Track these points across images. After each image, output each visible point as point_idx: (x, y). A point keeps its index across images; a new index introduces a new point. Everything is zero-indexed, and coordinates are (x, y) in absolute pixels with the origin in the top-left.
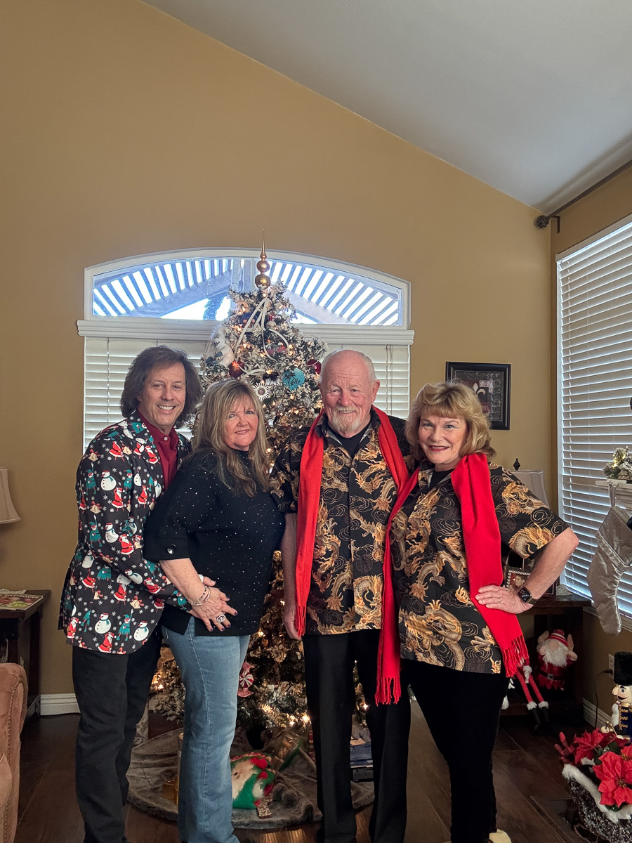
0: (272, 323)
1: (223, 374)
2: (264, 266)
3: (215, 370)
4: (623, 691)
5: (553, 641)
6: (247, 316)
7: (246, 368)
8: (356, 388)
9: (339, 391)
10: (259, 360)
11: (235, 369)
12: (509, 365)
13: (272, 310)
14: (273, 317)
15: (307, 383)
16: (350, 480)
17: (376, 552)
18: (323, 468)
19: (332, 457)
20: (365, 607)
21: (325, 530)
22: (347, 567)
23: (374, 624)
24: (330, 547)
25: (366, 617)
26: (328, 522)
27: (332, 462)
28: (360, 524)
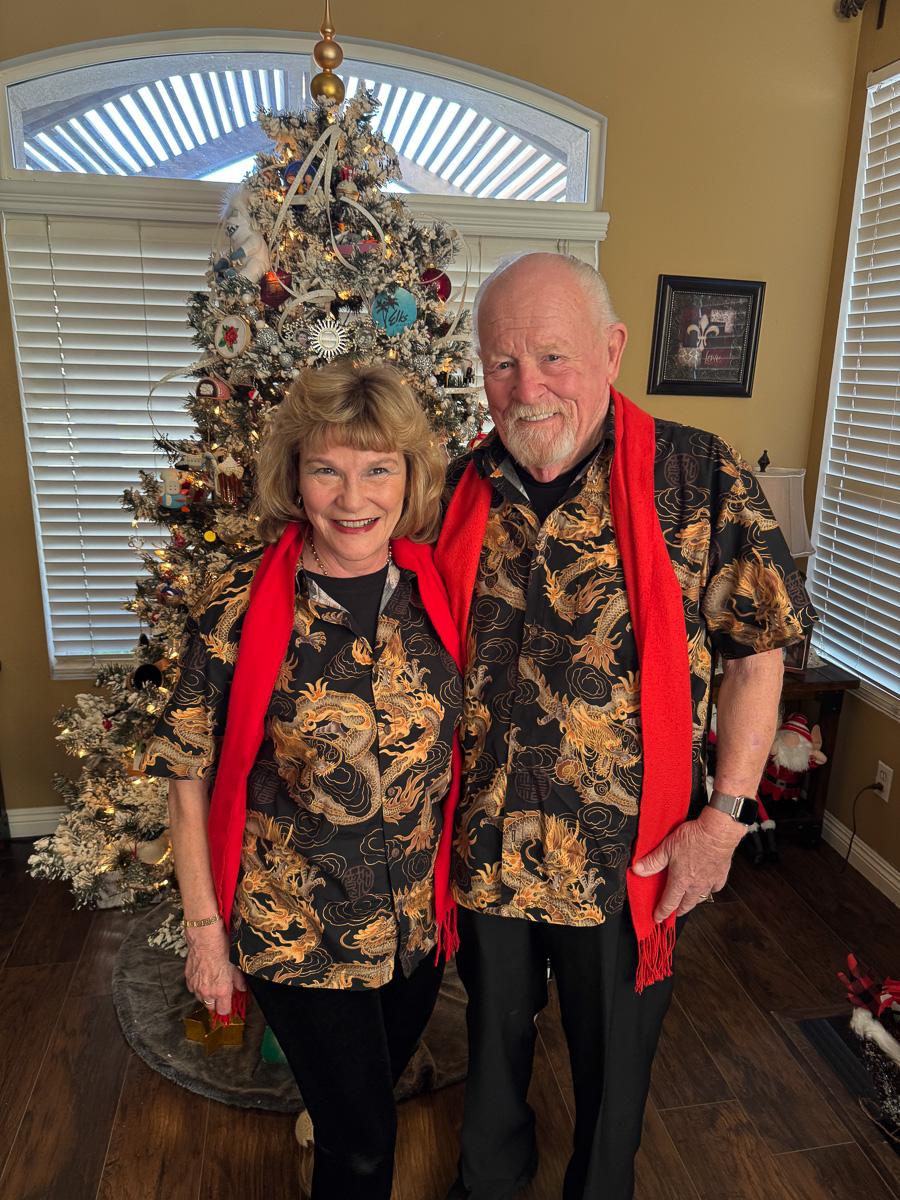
0: (348, 186)
2: (330, 53)
3: (230, 290)
6: (294, 167)
8: (554, 352)
9: (512, 365)
10: (322, 268)
11: (273, 288)
12: (763, 285)
13: (347, 155)
14: (350, 171)
15: (423, 322)
16: (530, 583)
17: (565, 764)
18: (485, 548)
19: (507, 526)
20: (525, 874)
21: (468, 688)
22: (495, 780)
23: (545, 913)
24: (472, 728)
25: (528, 894)
26: (476, 673)
27: (503, 537)
28: (537, 693)
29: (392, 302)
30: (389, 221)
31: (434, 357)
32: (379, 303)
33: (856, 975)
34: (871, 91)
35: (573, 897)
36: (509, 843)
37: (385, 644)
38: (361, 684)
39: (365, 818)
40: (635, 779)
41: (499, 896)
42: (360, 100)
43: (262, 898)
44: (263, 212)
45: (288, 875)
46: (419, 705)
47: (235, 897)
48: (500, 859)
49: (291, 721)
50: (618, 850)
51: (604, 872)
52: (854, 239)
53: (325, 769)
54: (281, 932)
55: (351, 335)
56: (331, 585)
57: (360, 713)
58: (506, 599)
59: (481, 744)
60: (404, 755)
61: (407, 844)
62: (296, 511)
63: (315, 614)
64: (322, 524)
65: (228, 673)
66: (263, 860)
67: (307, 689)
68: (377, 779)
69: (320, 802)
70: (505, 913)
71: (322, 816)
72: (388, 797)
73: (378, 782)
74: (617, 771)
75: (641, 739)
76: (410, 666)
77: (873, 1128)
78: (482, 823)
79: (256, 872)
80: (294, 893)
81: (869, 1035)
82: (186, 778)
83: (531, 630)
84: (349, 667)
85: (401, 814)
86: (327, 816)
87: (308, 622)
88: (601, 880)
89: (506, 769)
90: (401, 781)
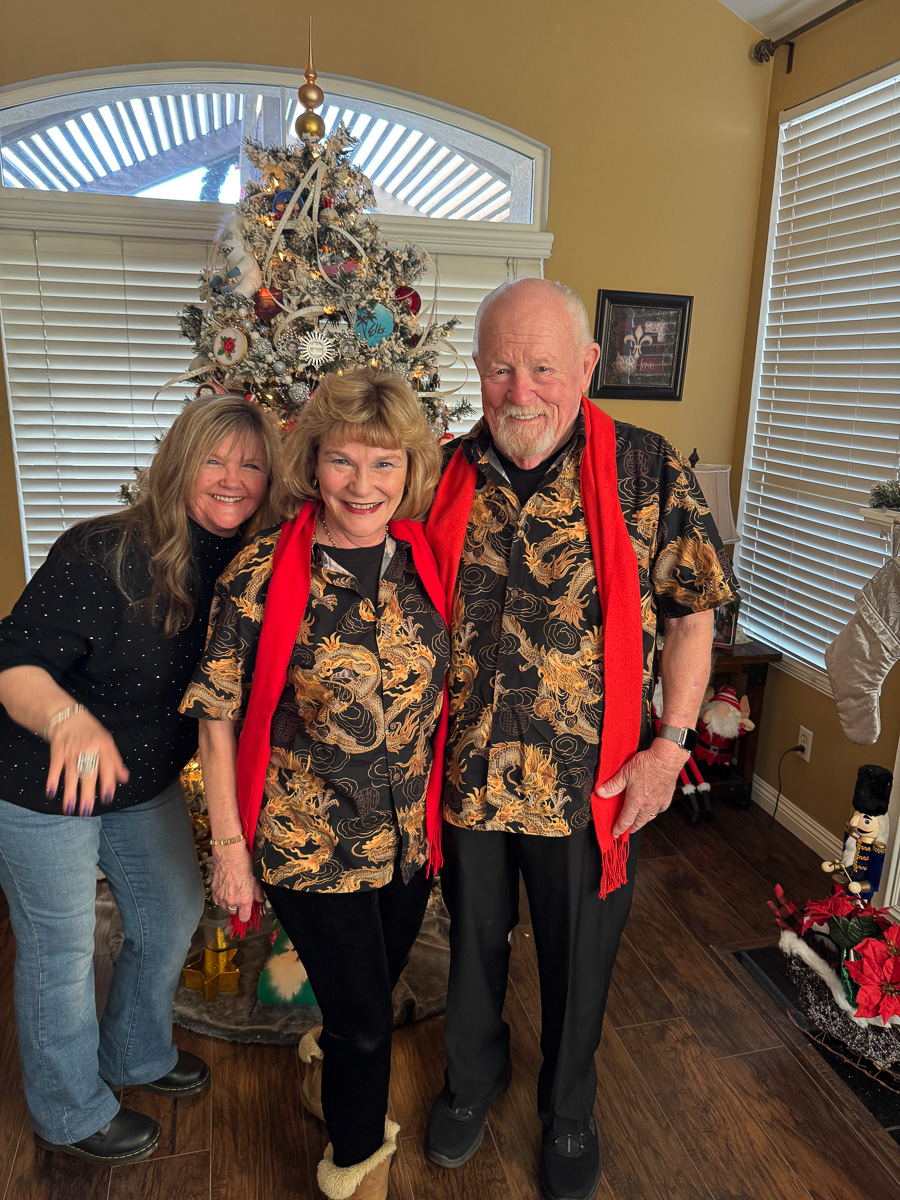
0: (331, 213)
1: (243, 312)
2: (313, 95)
3: (228, 304)
4: (867, 823)
5: (723, 705)
6: (283, 196)
7: (285, 301)
8: (544, 365)
9: (508, 372)
10: (311, 286)
11: (266, 303)
12: (691, 298)
13: (329, 186)
14: (333, 200)
15: (399, 334)
16: (512, 554)
17: (542, 703)
18: (471, 524)
19: (489, 504)
20: (506, 794)
21: (457, 642)
22: (482, 718)
23: (522, 826)
24: (461, 675)
25: (508, 810)
26: (464, 629)
27: (487, 514)
28: (519, 645)
29: (371, 316)
30: (368, 245)
31: (409, 365)
32: (359, 317)
33: (782, 902)
34: (783, 127)
35: (545, 812)
36: (494, 769)
37: (386, 604)
38: (367, 638)
39: (372, 748)
40: (598, 715)
41: (485, 815)
42: (340, 137)
43: (283, 820)
44: (257, 236)
45: (307, 798)
46: (415, 654)
47: (259, 822)
48: (485, 783)
49: (311, 668)
50: (582, 773)
51: (571, 791)
52: (771, 259)
53: (339, 707)
54: (300, 848)
55: (336, 345)
56: (339, 555)
57: (367, 662)
58: (491, 567)
59: (469, 689)
60: (403, 696)
61: (407, 769)
62: (312, 491)
63: (328, 580)
64: (334, 504)
65: (256, 630)
66: (285, 787)
67: (324, 642)
68: (381, 716)
69: (335, 735)
70: (489, 827)
71: (336, 747)
72: (390, 730)
73: (382, 718)
74: (584, 707)
75: (603, 682)
76: (406, 623)
77: (799, 1034)
78: (472, 754)
79: (278, 798)
80: (312, 813)
81: (795, 952)
82: (218, 719)
83: (513, 593)
84: (357, 623)
85: (401, 745)
86: (341, 746)
87: (322, 587)
88: (568, 798)
89: (492, 708)
90: (401, 718)
